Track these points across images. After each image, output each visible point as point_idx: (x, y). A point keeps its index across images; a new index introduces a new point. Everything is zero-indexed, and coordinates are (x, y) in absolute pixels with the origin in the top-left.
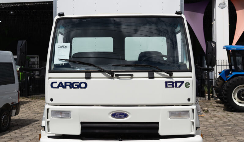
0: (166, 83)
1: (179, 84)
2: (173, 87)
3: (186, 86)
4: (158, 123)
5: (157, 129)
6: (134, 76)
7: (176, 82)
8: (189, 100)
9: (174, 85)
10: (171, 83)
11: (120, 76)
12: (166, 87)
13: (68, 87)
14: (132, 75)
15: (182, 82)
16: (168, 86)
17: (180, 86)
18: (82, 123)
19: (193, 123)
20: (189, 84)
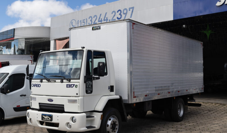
0: (67, 85)
1: (72, 86)
2: (70, 87)
3: (75, 86)
4: (64, 105)
5: (63, 108)
6: (56, 82)
7: (71, 85)
8: (77, 94)
9: (70, 86)
10: (69, 85)
11: (51, 82)
12: (67, 87)
13: (35, 86)
14: (55, 81)
15: (74, 85)
16: (68, 87)
17: (73, 87)
18: (39, 103)
19: (79, 106)
20: (77, 86)
